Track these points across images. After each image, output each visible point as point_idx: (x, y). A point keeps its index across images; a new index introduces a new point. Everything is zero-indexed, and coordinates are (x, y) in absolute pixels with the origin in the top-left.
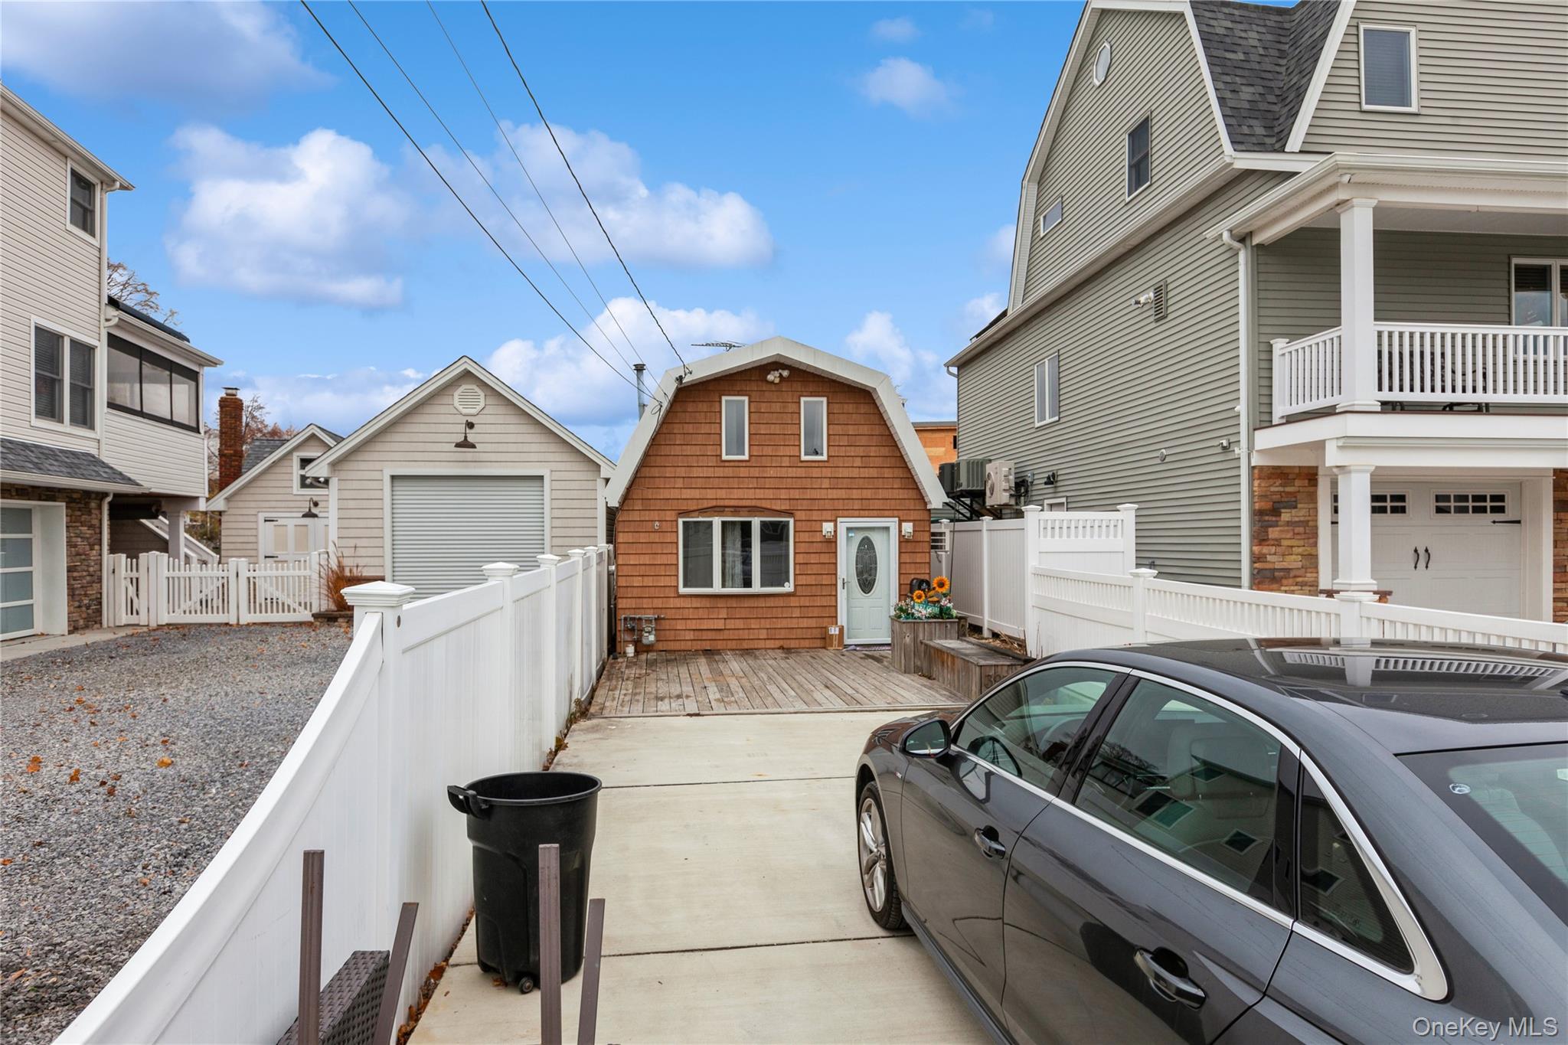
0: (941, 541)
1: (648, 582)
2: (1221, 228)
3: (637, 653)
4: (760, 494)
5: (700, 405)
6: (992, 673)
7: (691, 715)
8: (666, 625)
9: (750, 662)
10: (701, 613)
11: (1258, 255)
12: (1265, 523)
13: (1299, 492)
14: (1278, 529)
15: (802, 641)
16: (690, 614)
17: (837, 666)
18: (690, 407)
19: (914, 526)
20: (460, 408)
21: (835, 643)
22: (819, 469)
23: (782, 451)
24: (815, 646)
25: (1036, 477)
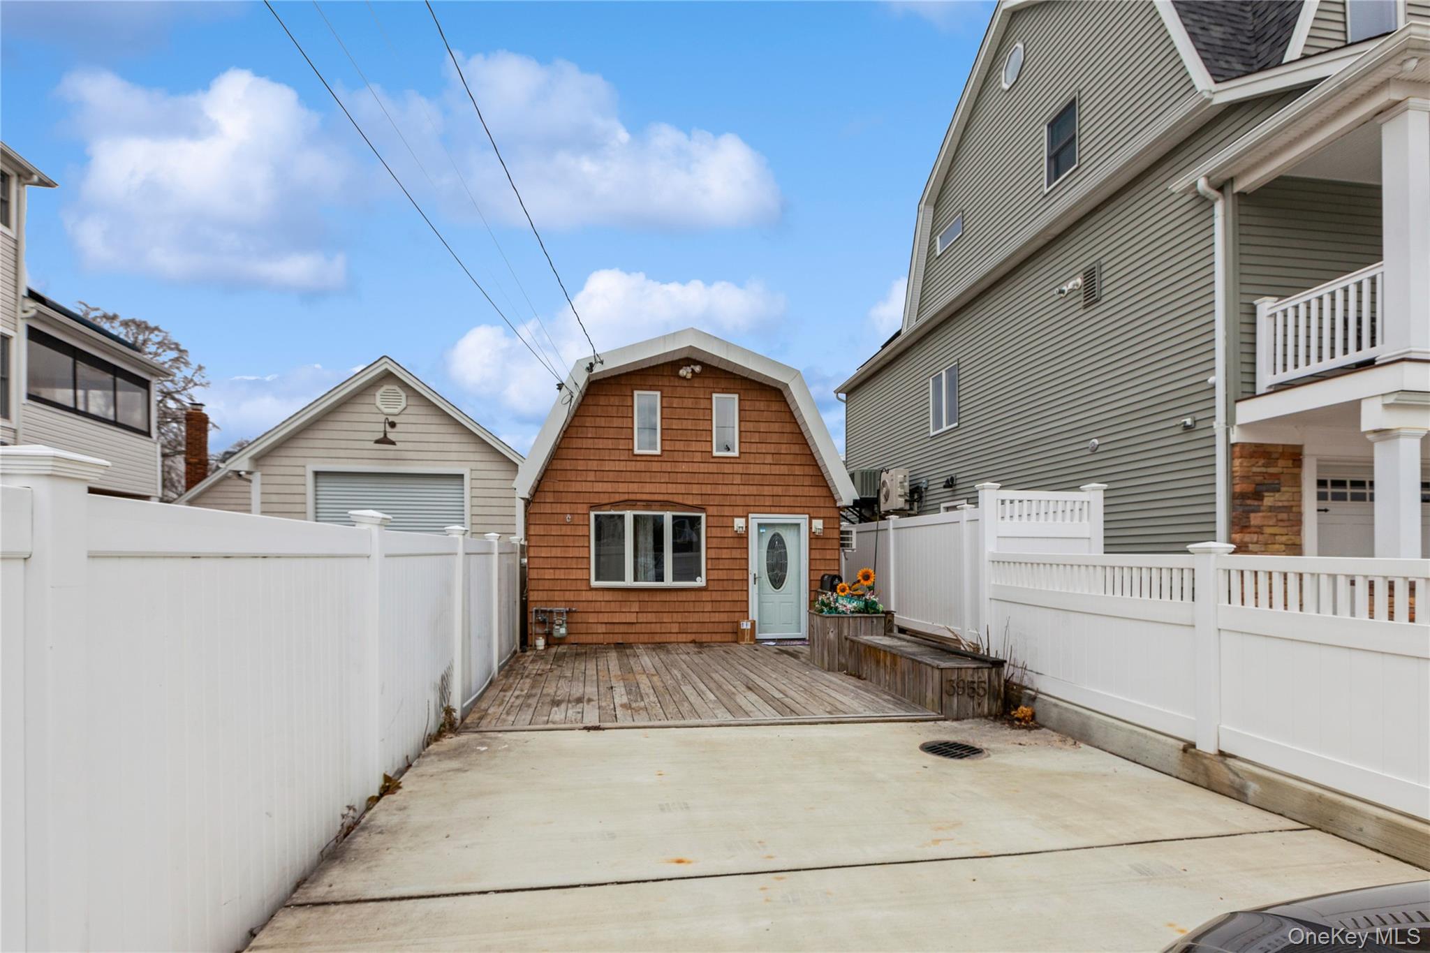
0: (848, 539)
1: (560, 574)
2: (1198, 176)
3: (548, 645)
4: (672, 488)
5: (612, 399)
6: (955, 677)
7: (588, 729)
8: (578, 618)
9: (662, 656)
10: (614, 607)
11: (1239, 205)
12: (1246, 508)
13: (1282, 473)
14: (1260, 514)
15: (714, 635)
16: (603, 607)
17: (753, 662)
18: (603, 401)
19: (824, 524)
20: (382, 407)
21: (747, 637)
22: (731, 465)
23: (694, 446)
24: (726, 640)
25: (931, 483)
